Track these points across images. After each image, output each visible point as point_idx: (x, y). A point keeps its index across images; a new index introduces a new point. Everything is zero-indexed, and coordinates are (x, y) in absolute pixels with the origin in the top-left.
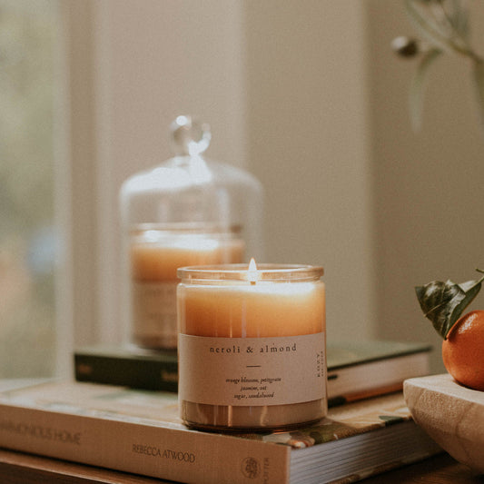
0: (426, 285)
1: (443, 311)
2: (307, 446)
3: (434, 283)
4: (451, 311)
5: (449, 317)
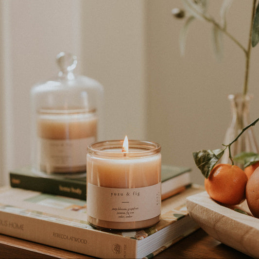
0: (198, 152)
1: (207, 166)
2: (145, 238)
3: (202, 150)
4: (211, 166)
5: (210, 169)
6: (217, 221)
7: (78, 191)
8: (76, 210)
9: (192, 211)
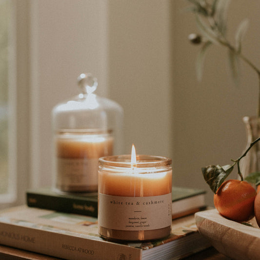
0: (207, 167)
1: (215, 180)
2: (150, 248)
3: (210, 166)
4: (219, 181)
5: (218, 183)
6: (224, 234)
7: (91, 209)
8: (87, 225)
9: (201, 227)
